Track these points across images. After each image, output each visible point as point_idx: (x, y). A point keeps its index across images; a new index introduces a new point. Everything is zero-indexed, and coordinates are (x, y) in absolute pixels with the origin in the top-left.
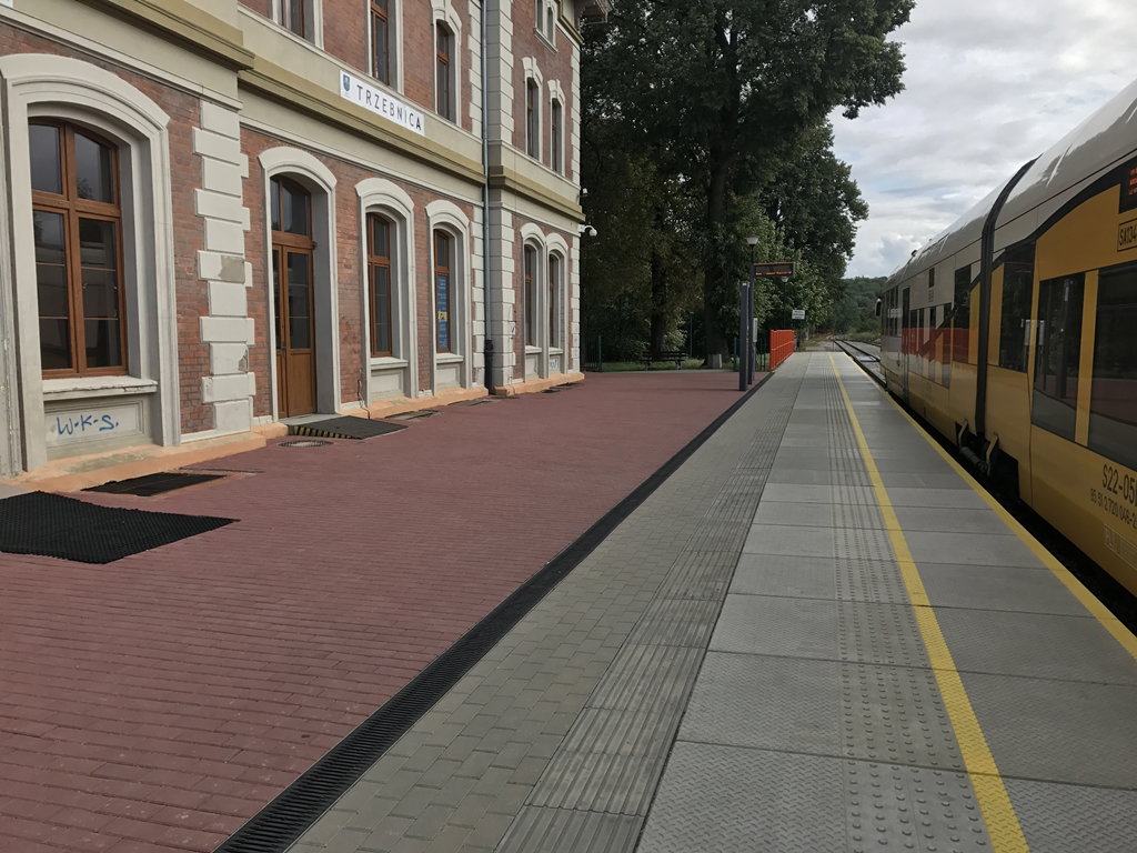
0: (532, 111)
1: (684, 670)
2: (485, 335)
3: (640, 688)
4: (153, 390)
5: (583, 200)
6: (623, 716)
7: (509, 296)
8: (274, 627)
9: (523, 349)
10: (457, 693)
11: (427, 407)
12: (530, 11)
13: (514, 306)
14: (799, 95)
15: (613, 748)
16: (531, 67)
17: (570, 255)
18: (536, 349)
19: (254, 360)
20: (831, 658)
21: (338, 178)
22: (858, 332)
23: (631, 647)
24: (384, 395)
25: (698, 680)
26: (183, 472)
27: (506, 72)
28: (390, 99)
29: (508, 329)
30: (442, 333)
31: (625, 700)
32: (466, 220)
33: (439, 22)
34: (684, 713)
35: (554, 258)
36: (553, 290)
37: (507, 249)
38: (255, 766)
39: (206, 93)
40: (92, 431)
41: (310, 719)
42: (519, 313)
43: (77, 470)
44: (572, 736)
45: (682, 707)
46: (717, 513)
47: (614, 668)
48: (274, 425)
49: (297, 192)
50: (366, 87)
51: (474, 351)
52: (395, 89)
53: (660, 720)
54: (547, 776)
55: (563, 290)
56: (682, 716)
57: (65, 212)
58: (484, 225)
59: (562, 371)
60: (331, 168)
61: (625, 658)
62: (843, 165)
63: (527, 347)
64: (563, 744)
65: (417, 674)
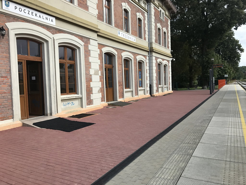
0: (159, 35)
1: (185, 160)
2: (150, 83)
3: (174, 164)
4: (81, 97)
5: (172, 53)
6: (169, 170)
7: (155, 75)
8: (99, 146)
9: (158, 86)
10: (134, 163)
11: (137, 99)
12: (158, 14)
13: (156, 77)
14: (224, 25)
15: (166, 177)
16: (159, 25)
17: (169, 65)
18: (161, 86)
19: (101, 90)
20: (223, 160)
21: (118, 53)
22: (243, 79)
23: (174, 154)
24: (128, 97)
25: (188, 163)
26: (87, 113)
27: (153, 27)
28: (128, 35)
29: (155, 82)
30: (140, 83)
31: (170, 167)
32: (145, 59)
33: (138, 18)
34: (184, 170)
35: (165, 66)
36: (165, 73)
37: (154, 65)
38: (91, 175)
39: (91, 38)
40: (70, 105)
41: (103, 166)
42: (157, 78)
43: (67, 113)
44: (157, 174)
45: (183, 169)
46: (200, 124)
47: (169, 159)
48: (105, 104)
49: (109, 56)
50: (123, 33)
51: (147, 87)
52: (129, 33)
53: (178, 172)
54: (150, 183)
55: (167, 73)
56: (183, 171)
57: (65, 63)
58: (149, 60)
59: (168, 90)
60: (116, 51)
61: (172, 157)
62: (237, 40)
63: (159, 86)
64: (155, 176)
65: (126, 158)
